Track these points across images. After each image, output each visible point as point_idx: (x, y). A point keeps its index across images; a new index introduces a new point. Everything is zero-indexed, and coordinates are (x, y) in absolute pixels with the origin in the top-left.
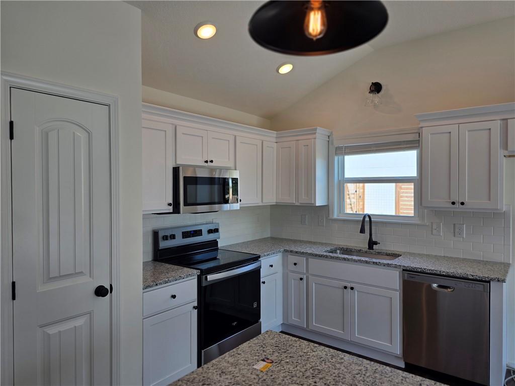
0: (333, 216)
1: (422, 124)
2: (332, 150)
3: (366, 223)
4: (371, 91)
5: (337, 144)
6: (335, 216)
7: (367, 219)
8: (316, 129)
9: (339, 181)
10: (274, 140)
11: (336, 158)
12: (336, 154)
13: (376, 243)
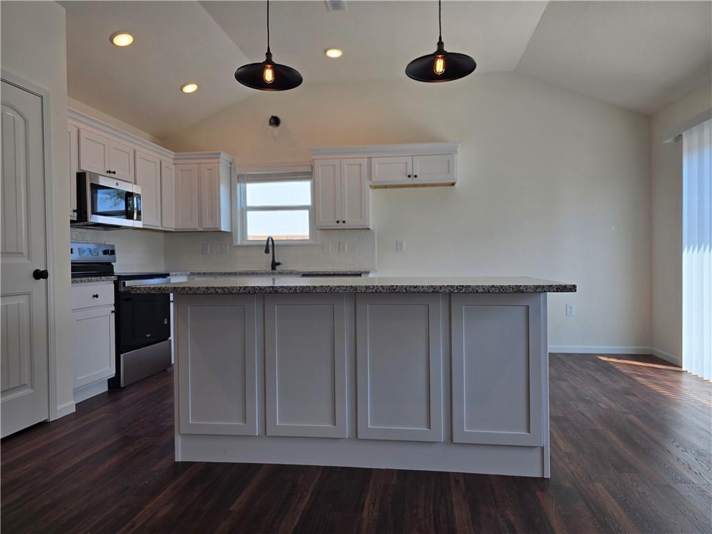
0: (237, 242)
1: (314, 157)
2: (235, 178)
3: (270, 246)
4: (271, 124)
5: (239, 171)
6: (239, 243)
7: (270, 243)
8: (219, 154)
9: (242, 210)
10: (172, 161)
11: (238, 186)
12: (238, 181)
13: (278, 264)
